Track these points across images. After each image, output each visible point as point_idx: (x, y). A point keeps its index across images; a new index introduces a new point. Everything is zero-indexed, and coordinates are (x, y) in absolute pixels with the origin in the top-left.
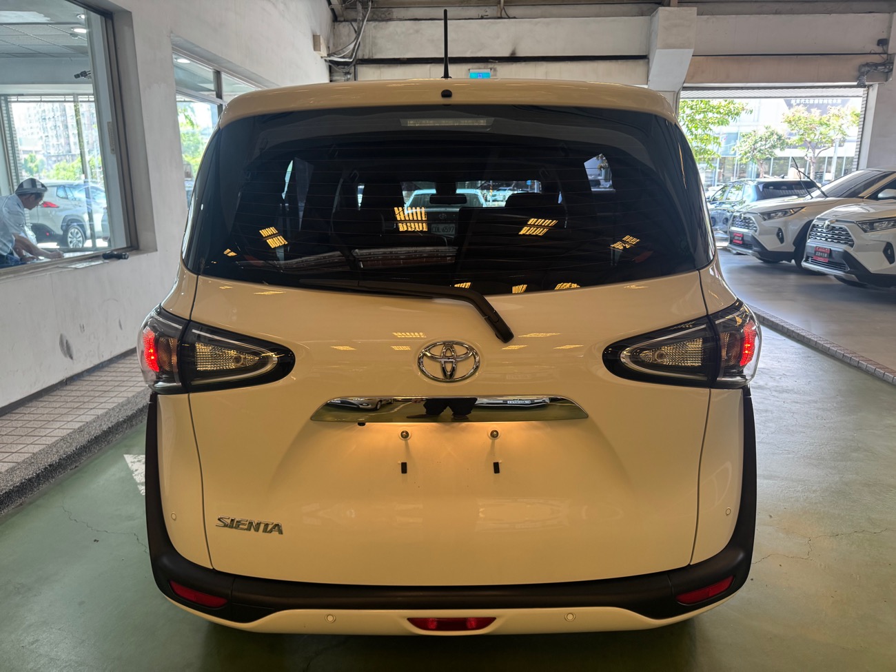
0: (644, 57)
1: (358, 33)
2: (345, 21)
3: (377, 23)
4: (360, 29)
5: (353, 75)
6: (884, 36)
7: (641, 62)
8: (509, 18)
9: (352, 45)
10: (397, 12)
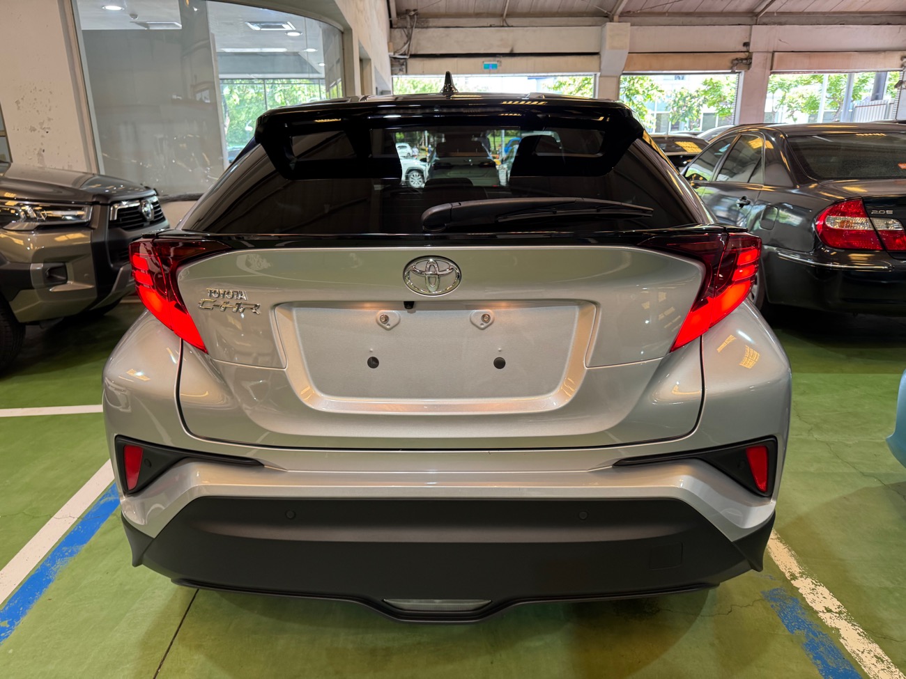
0: (597, 54)
1: (409, 37)
2: (398, 28)
3: (420, 29)
4: (410, 34)
5: (405, 65)
6: (747, 41)
7: (596, 57)
8: (509, 26)
9: (407, 45)
10: (432, 22)
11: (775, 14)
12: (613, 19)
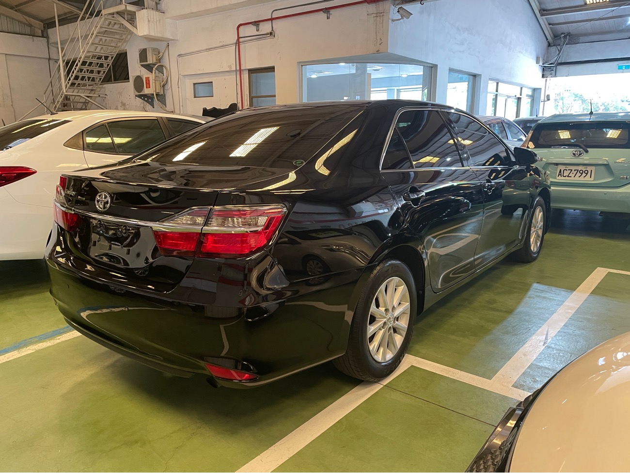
1: (560, 51)
2: (554, 46)
3: (570, 45)
4: (561, 49)
5: (555, 71)
9: (556, 57)
10: (582, 39)
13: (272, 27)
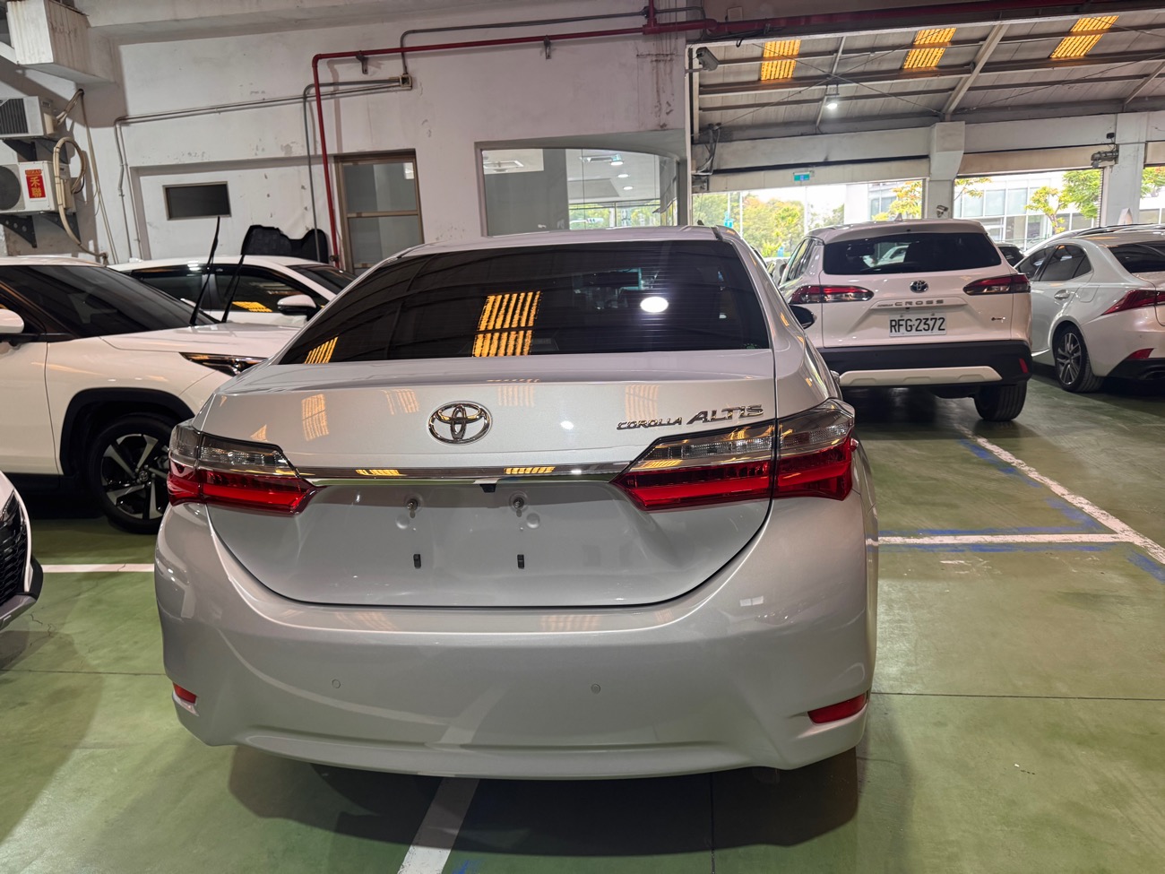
0: (926, 157)
1: (712, 153)
2: (700, 143)
3: (725, 143)
4: (714, 149)
5: (707, 182)
6: (1112, 131)
7: (924, 161)
8: (822, 134)
9: (709, 162)
10: (736, 134)
11: (1147, 99)
12: (944, 118)
13: (405, 68)
